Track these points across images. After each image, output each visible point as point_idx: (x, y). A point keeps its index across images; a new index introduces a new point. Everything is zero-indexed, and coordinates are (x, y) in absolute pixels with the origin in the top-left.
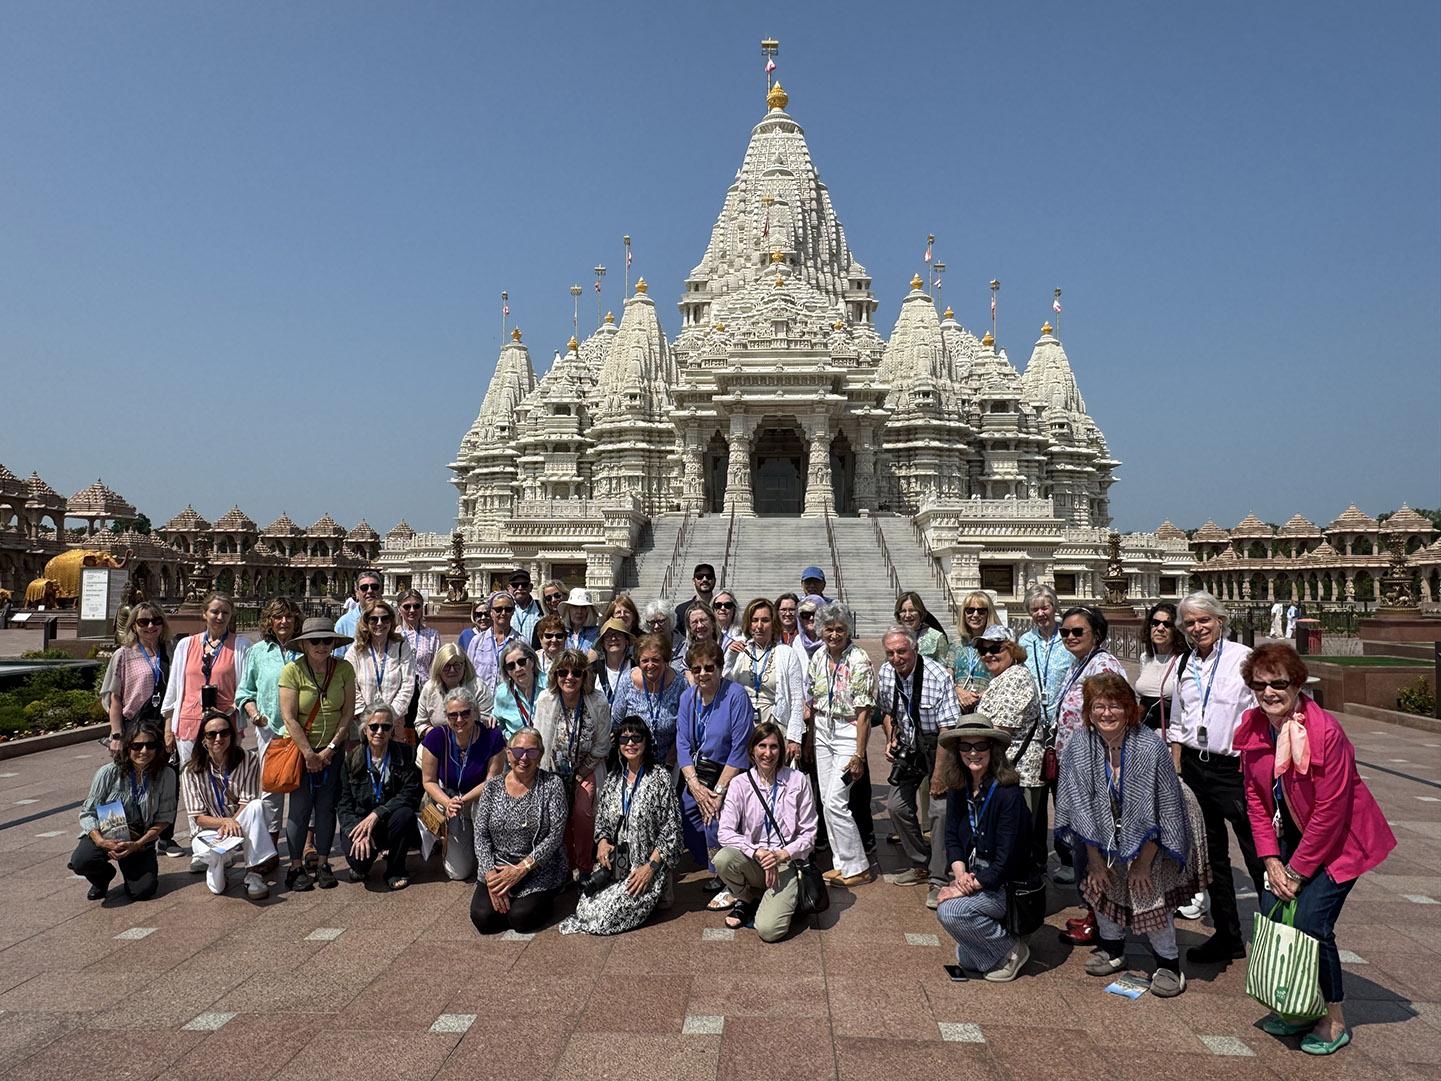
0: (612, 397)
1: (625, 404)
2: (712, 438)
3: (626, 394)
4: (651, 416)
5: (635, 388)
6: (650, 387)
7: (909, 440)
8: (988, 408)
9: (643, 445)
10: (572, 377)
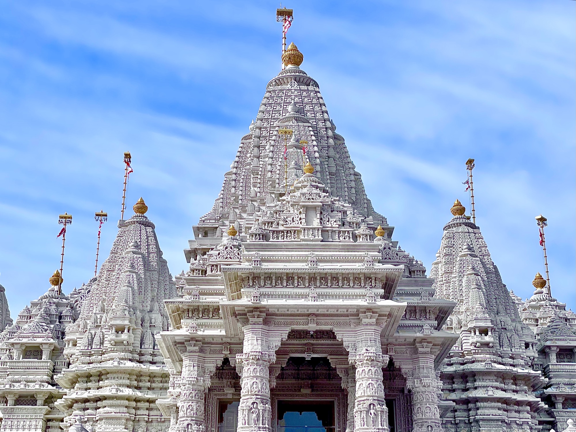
0: (93, 332)
1: (109, 338)
2: (218, 368)
3: (111, 327)
4: (141, 354)
5: (124, 318)
6: (143, 321)
7: (466, 390)
8: (553, 358)
9: (127, 392)
10: (50, 315)
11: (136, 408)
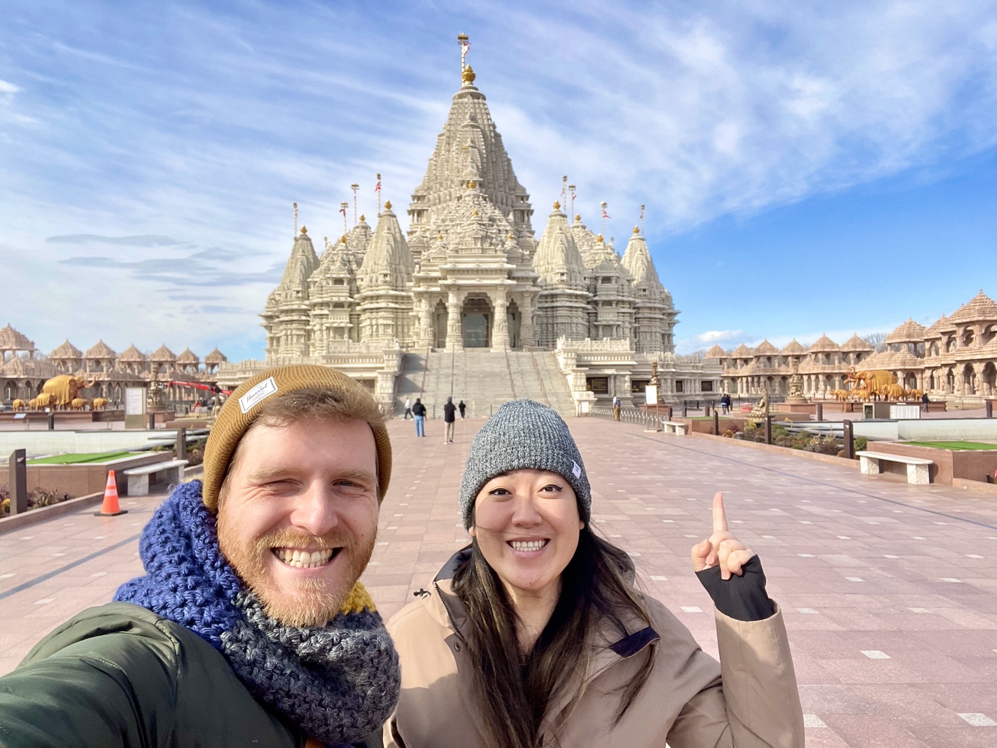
0: (371, 275)
1: (380, 279)
2: (437, 304)
3: (381, 274)
4: (396, 287)
5: (387, 270)
6: (396, 269)
7: (553, 302)
8: (600, 281)
9: (392, 305)
10: (344, 261)
11: (396, 312)
